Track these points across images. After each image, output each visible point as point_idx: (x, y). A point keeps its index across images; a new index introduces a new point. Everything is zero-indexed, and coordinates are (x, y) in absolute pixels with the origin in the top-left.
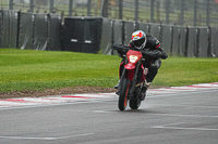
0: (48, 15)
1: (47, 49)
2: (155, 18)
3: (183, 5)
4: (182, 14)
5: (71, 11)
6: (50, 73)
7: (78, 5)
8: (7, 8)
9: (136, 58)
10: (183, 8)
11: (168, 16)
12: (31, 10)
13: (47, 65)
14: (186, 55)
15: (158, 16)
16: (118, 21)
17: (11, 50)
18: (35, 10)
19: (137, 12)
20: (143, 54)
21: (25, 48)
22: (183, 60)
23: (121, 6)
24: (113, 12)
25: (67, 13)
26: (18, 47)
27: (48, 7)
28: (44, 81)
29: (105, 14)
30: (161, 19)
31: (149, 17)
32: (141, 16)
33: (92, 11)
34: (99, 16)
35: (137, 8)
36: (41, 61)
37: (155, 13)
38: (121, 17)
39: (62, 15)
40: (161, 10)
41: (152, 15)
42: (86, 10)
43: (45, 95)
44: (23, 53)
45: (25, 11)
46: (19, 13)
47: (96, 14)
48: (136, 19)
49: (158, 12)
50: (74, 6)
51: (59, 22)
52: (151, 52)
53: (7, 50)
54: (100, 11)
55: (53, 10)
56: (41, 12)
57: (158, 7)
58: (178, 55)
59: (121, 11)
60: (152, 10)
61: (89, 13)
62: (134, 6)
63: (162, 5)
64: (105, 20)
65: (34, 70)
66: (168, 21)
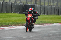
0: (20, 4)
1: (19, 13)
2: (50, 4)
3: (58, 1)
4: (57, 3)
5: (26, 2)
6: (20, 20)
7: (28, 1)
8: (8, 2)
9: (30, 16)
10: (58, 2)
11: (53, 4)
12: (15, 2)
13: (19, 17)
14: (58, 15)
15: (51, 4)
16: (39, 5)
17: (9, 13)
18: (16, 2)
19: (45, 3)
20: (33, 15)
21: (13, 13)
22: (58, 16)
23: (40, 1)
24: (38, 3)
25: (25, 3)
26: (11, 12)
27: (20, 1)
28: (19, 22)
29: (36, 3)
30: (51, 5)
31: (48, 4)
32: (46, 4)
33: (32, 2)
34: (34, 4)
35: (45, 2)
36: (18, 16)
37: (50, 3)
38: (40, 4)
39: (24, 4)
40: (51, 2)
41: (49, 4)
42: (30, 2)
43: (19, 26)
44: (13, 14)
45: (13, 2)
46: (12, 3)
47: (33, 3)
48: (44, 5)
49: (51, 3)
50: (27, 1)
51: (23, 6)
52: (35, 14)
53: (8, 13)
54: (34, 3)
55: (21, 2)
56: (18, 3)
57: (51, 1)
58: (56, 15)
59: (40, 2)
60: (49, 2)
61: (31, 3)
62: (44, 1)
63: (52, 1)
64: (36, 5)
65: (16, 19)
66: (53, 5)
